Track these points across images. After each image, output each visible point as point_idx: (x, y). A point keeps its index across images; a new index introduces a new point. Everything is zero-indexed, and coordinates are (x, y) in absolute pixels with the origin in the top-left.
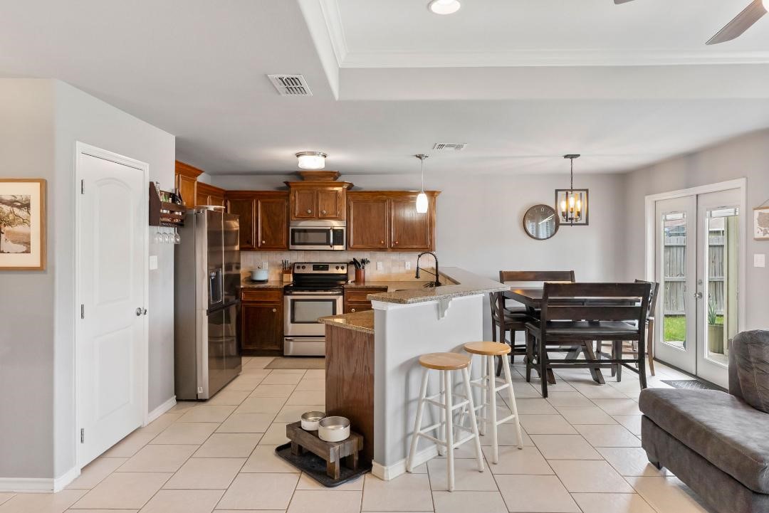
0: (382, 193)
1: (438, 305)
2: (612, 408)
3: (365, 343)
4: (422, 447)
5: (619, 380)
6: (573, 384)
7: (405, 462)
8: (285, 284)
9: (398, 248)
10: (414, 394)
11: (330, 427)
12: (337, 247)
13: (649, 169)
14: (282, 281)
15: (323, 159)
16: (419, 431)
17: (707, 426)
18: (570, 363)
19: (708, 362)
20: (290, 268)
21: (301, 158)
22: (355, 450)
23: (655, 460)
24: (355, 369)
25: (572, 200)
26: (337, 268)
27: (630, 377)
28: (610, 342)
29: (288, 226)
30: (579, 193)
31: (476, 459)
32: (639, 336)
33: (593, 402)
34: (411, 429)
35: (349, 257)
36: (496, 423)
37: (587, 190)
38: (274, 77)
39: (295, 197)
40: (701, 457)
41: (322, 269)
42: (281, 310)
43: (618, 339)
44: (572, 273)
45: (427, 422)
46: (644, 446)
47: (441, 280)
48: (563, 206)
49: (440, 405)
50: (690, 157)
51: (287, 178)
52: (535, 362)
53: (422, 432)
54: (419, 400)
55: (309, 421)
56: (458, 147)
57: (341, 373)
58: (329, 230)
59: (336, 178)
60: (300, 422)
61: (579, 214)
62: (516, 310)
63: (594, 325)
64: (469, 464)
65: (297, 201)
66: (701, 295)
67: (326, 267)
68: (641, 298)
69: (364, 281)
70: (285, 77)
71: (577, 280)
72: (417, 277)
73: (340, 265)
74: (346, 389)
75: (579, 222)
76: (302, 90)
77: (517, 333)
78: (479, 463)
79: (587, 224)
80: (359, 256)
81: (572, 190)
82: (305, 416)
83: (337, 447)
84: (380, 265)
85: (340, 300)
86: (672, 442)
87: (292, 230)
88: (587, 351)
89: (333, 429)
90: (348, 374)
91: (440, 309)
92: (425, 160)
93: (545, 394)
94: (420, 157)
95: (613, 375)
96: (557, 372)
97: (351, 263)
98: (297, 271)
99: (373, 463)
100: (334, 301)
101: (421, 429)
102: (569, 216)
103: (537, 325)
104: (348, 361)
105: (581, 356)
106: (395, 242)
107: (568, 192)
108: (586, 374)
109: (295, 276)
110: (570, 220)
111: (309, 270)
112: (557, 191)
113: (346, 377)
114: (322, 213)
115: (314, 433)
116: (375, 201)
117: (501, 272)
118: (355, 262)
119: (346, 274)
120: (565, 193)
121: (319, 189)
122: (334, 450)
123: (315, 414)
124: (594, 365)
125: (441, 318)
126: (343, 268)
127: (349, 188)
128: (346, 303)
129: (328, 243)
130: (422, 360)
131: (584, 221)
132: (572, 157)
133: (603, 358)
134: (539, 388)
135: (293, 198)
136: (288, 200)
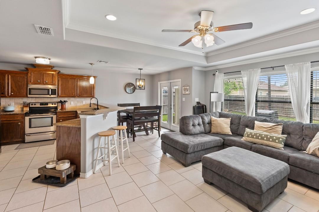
0: (74, 76)
1: (103, 115)
2: (153, 141)
3: (76, 131)
4: (99, 164)
5: (153, 133)
6: (141, 136)
7: (93, 170)
8: (25, 112)
9: (81, 96)
10: (96, 146)
11: (61, 165)
12: (52, 96)
13: (159, 74)
14: (23, 110)
15: (49, 60)
16: (98, 158)
17: (177, 140)
18: (139, 130)
19: (173, 125)
20: (28, 105)
21: (37, 59)
22: (73, 171)
23: (165, 152)
24: (72, 141)
25: (140, 82)
26: (52, 104)
27: (155, 132)
28: (150, 123)
29: (27, 86)
30: (142, 80)
31: (118, 163)
32: (158, 120)
33: (147, 140)
34: (95, 158)
35: (59, 100)
36: (123, 151)
37: (145, 79)
38: (37, 26)
39: (31, 74)
40: (176, 148)
41: (45, 105)
42: (23, 123)
43: (152, 122)
44: (139, 104)
45: (100, 155)
46: (162, 149)
47: (99, 107)
48: (138, 84)
49: (105, 148)
50: (169, 72)
51: (26, 66)
52: (130, 131)
53: (99, 158)
54: (98, 148)
55: (50, 165)
56: (106, 62)
57: (65, 144)
58: (49, 89)
59: (52, 68)
60: (46, 166)
61: (142, 86)
62: (123, 116)
63: (146, 118)
64: (116, 165)
65: (32, 76)
66: (171, 108)
67: (47, 104)
68: (159, 110)
69: (65, 109)
70: (43, 27)
71: (141, 106)
72: (90, 106)
73: (54, 103)
74: (67, 150)
75: (142, 89)
76: (50, 33)
77: (124, 123)
78: (118, 165)
79: (144, 89)
80: (63, 99)
81: (141, 79)
82: (48, 163)
83: (65, 171)
84: (72, 103)
85: (55, 117)
86: (169, 146)
87: (29, 88)
88: (144, 126)
89: (63, 165)
90: (68, 144)
91: (105, 117)
92: (93, 66)
93: (134, 140)
94: (91, 64)
95: (151, 132)
96: (136, 133)
97: (59, 102)
98: (31, 106)
99: (80, 173)
100: (52, 118)
101: (99, 157)
102: (140, 87)
103: (131, 120)
104: (68, 139)
105: (143, 128)
106: (79, 94)
107: (140, 79)
108: (144, 133)
109: (30, 108)
110: (140, 88)
111: (38, 105)
112: (136, 79)
113: (67, 145)
114: (45, 82)
115: (54, 168)
116: (70, 79)
117: (118, 104)
118: (61, 102)
119: (57, 107)
120: (138, 80)
121: (45, 72)
122: (64, 173)
123: (53, 161)
124: (146, 130)
125: (105, 120)
126: (55, 104)
127: (58, 73)
128: (58, 118)
129: (48, 94)
130: (99, 134)
131: (144, 88)
132: (141, 69)
133: (148, 128)
134: (132, 139)
135: (30, 75)
136: (27, 75)
